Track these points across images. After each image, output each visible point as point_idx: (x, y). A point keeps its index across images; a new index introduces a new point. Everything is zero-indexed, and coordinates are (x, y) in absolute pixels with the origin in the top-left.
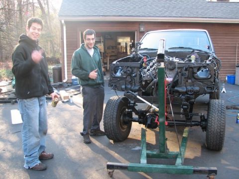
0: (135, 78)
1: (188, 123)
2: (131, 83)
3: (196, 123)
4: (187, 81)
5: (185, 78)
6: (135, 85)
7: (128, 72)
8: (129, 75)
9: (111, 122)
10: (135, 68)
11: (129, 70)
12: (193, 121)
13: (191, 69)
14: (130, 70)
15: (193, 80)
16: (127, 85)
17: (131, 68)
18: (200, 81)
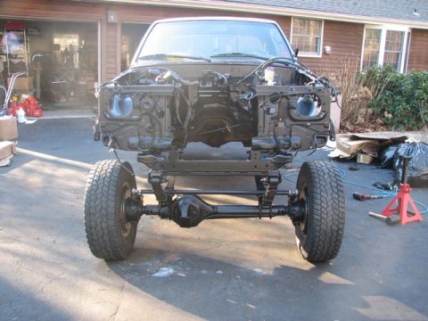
0: (162, 120)
1: (263, 211)
2: (151, 130)
3: (281, 210)
4: (276, 125)
5: (272, 119)
6: (161, 135)
7: (146, 107)
8: (146, 114)
9: (104, 225)
10: (159, 96)
11: (147, 103)
12: (274, 207)
13: (284, 100)
14: (151, 102)
15: (289, 122)
16: (142, 137)
17: (151, 97)
18: (302, 125)
